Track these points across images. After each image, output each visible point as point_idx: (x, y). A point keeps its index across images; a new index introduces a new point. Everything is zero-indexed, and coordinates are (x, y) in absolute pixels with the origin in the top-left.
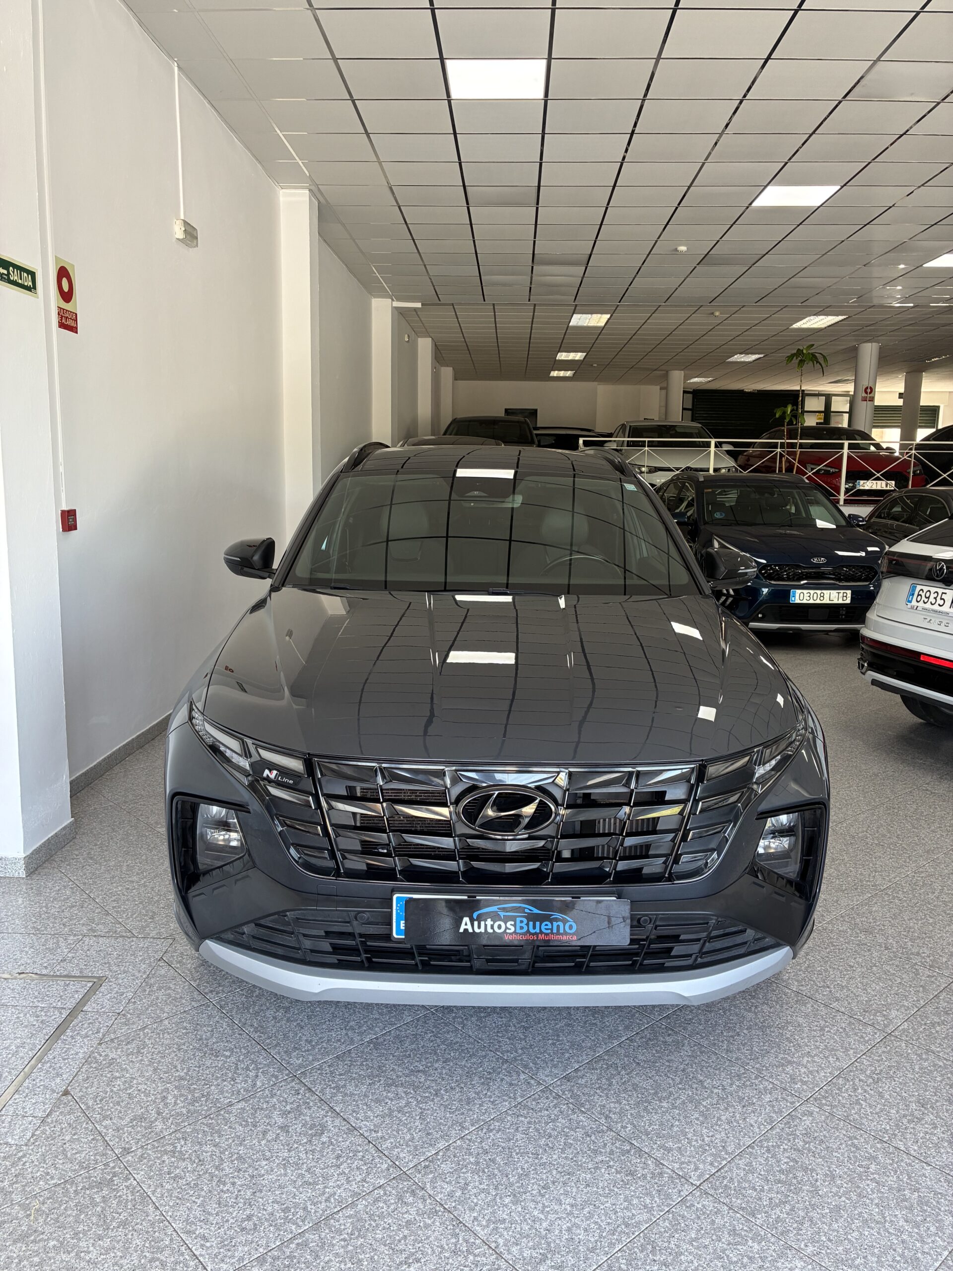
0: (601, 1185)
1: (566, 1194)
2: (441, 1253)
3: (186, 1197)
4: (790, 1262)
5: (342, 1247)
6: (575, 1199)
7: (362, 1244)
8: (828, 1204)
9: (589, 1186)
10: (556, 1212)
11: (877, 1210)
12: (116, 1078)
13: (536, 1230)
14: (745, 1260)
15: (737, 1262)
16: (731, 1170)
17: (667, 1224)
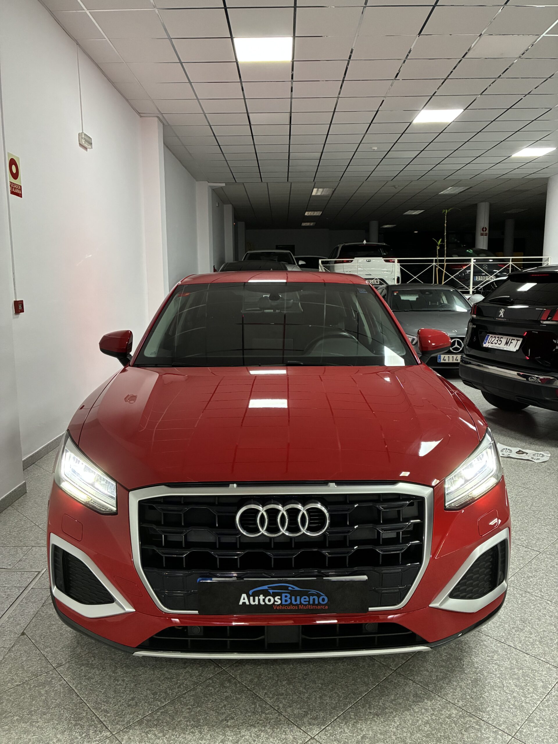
0: (338, 672)
1: (319, 678)
2: (246, 713)
3: (95, 689)
4: (449, 711)
5: (188, 713)
6: (324, 680)
7: (199, 711)
8: (470, 678)
9: (332, 673)
10: (313, 688)
11: (499, 680)
12: (53, 625)
13: (302, 698)
14: (423, 710)
15: (418, 712)
16: (413, 661)
17: (377, 692)
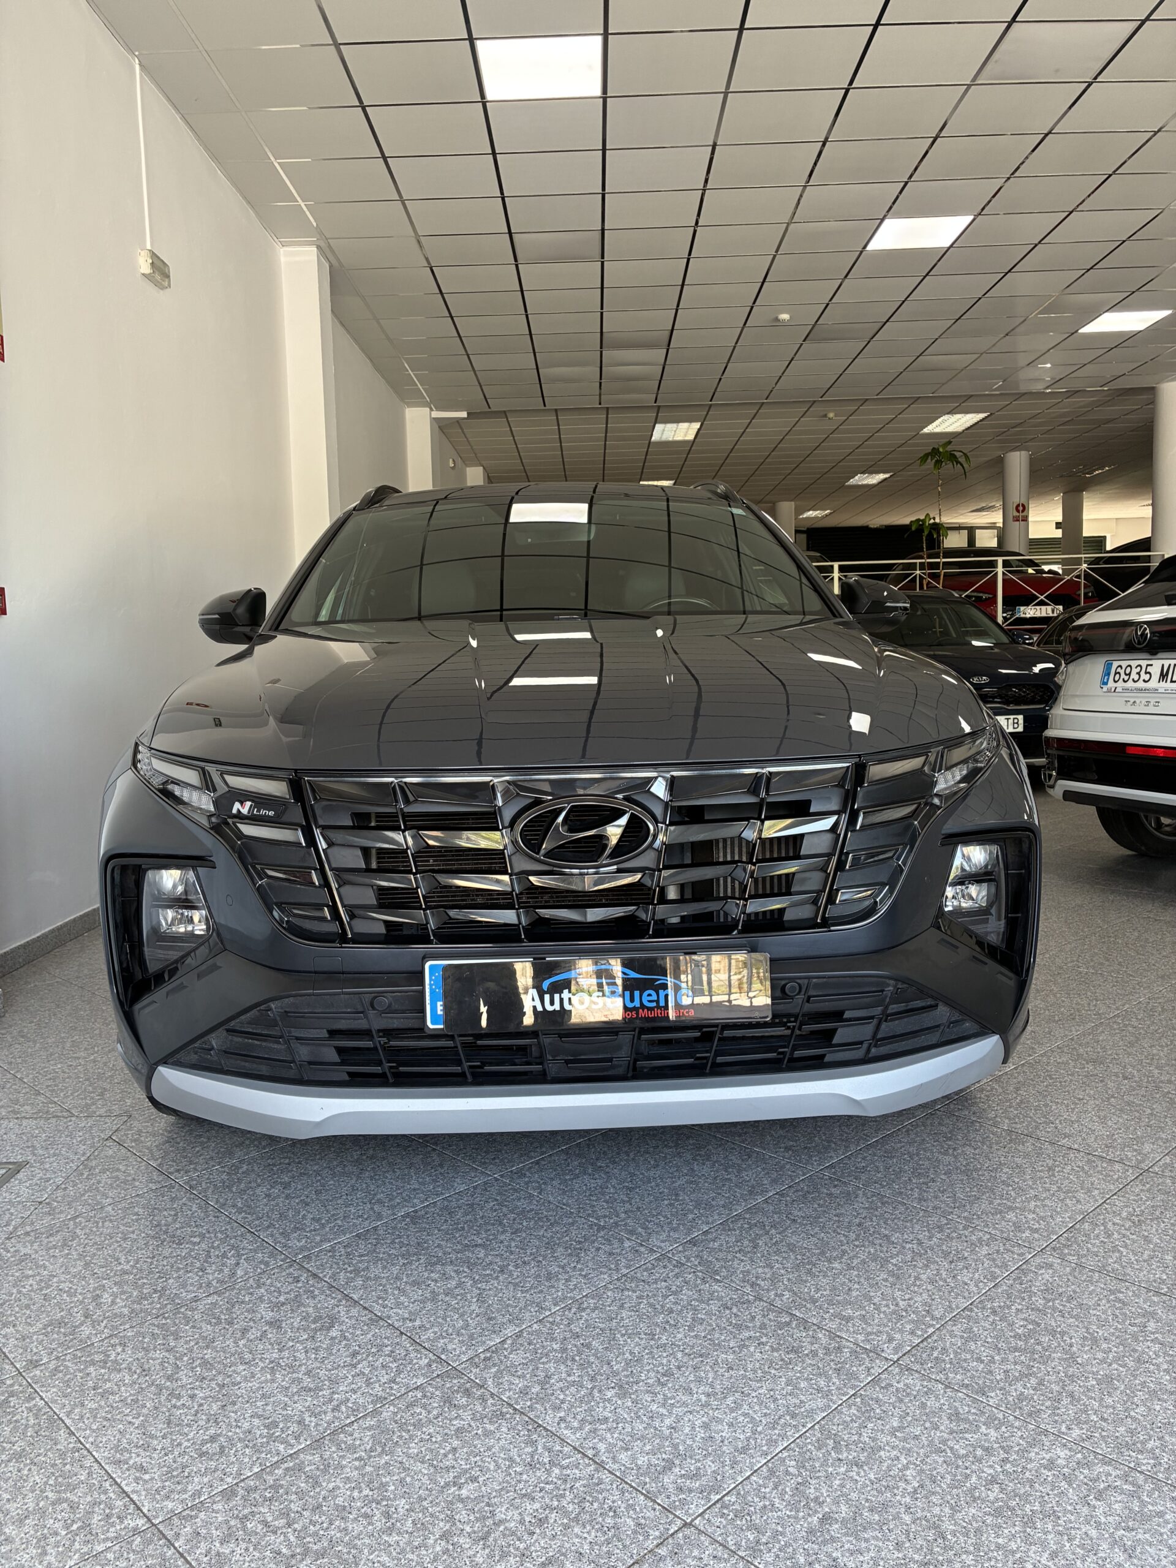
0: (750, 1366)
1: (699, 1381)
2: (509, 1467)
3: (118, 1417)
4: (1049, 1451)
5: (356, 1469)
6: (712, 1386)
7: (386, 1463)
8: (1093, 1373)
9: (732, 1369)
10: (686, 1405)
11: (1168, 1377)
12: (28, 1277)
13: (656, 1429)
14: (979, 1452)
15: (967, 1455)
16: (941, 1339)
17: (853, 1410)
